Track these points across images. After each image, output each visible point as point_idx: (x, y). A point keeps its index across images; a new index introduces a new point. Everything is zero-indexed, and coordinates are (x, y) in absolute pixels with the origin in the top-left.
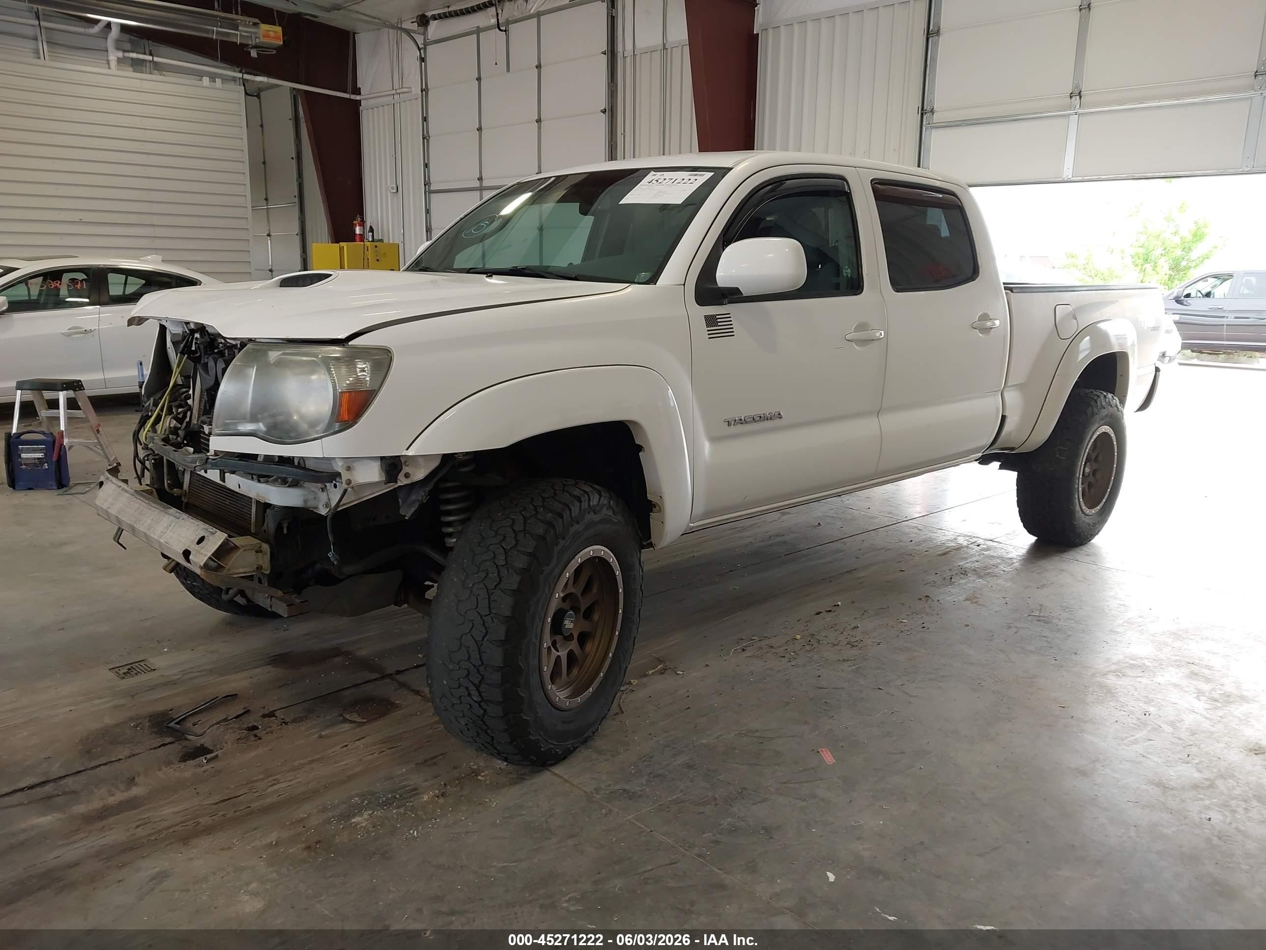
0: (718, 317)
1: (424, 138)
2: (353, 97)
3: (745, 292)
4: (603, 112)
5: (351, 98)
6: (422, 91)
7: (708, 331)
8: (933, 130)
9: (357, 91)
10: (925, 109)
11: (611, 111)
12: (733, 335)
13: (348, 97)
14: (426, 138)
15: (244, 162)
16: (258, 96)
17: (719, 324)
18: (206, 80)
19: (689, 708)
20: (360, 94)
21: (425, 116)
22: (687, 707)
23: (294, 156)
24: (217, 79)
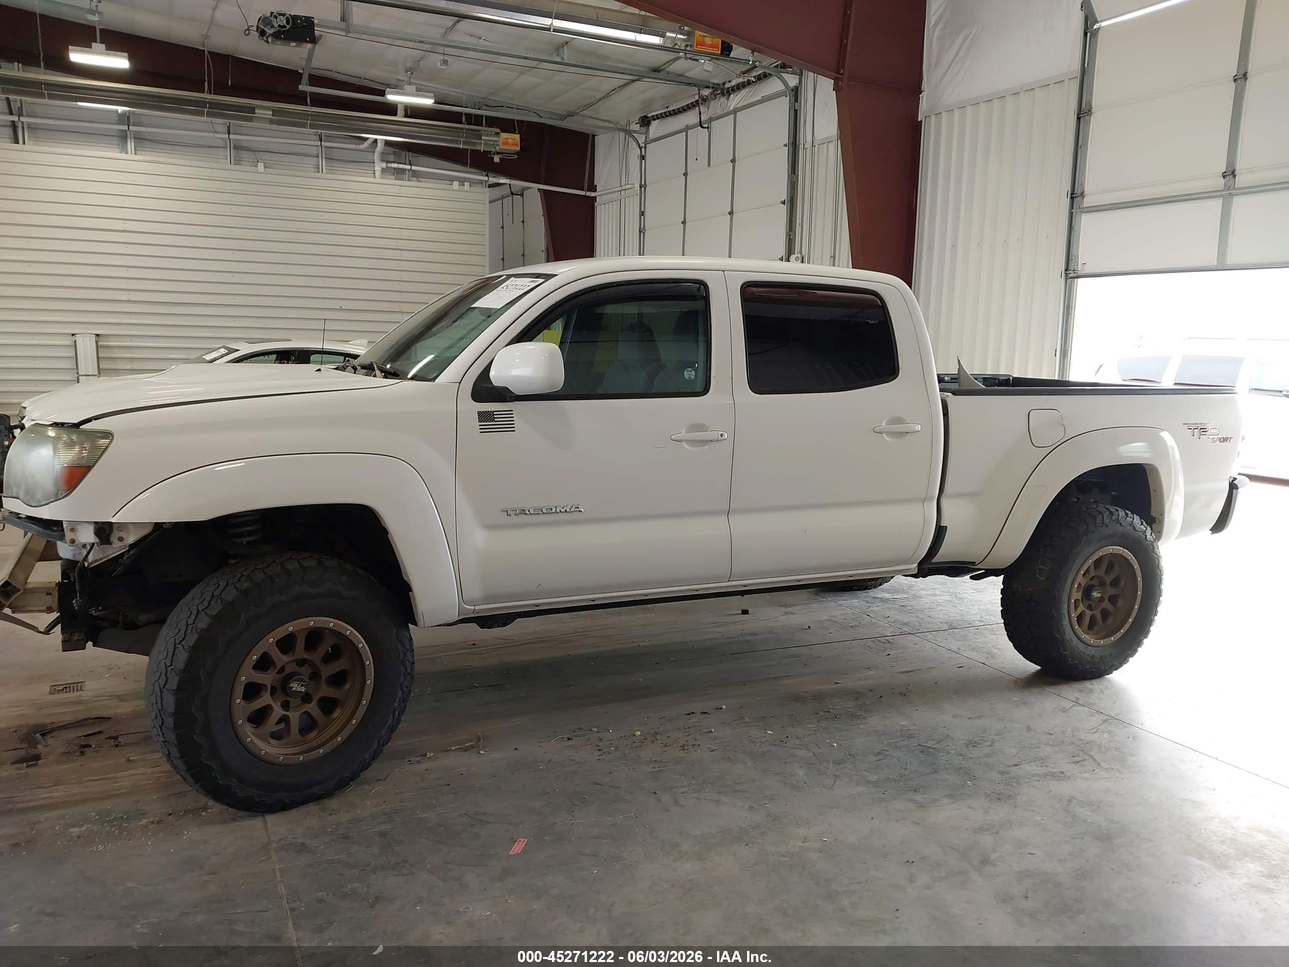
0: (495, 413)
1: (640, 232)
2: (588, 194)
3: (516, 390)
4: (783, 203)
5: (587, 195)
6: (641, 187)
7: (480, 425)
8: (1083, 214)
9: (593, 188)
10: (1075, 192)
11: (791, 202)
12: (514, 431)
13: (584, 194)
14: (642, 231)
15: (484, 255)
16: (522, 195)
17: (496, 420)
18: (456, 184)
19: (449, 785)
20: (595, 190)
21: (642, 210)
22: (447, 783)
23: (544, 249)
24: (465, 183)
